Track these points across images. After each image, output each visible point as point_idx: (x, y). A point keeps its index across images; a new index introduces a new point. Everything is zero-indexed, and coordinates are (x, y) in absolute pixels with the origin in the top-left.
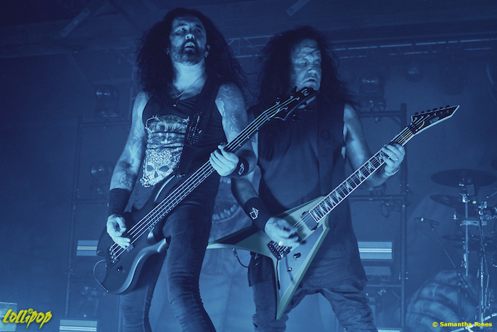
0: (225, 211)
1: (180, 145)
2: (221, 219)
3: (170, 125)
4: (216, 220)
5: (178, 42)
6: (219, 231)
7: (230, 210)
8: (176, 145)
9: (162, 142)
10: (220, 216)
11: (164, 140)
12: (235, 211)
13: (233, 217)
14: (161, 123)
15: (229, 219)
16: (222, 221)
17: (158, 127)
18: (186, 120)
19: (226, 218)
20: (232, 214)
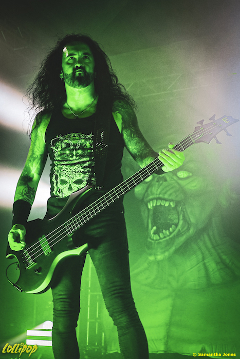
0: (164, 231)
1: (88, 159)
2: (161, 239)
3: (74, 142)
4: (156, 240)
5: (68, 70)
6: (159, 249)
7: (169, 230)
8: (85, 159)
9: (71, 159)
10: (159, 236)
11: (72, 157)
12: (174, 231)
13: (171, 236)
14: (66, 141)
15: (168, 238)
16: (161, 241)
17: (64, 146)
18: (89, 136)
19: (165, 237)
20: (171, 233)
